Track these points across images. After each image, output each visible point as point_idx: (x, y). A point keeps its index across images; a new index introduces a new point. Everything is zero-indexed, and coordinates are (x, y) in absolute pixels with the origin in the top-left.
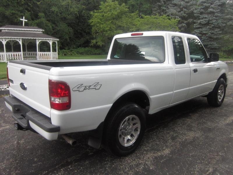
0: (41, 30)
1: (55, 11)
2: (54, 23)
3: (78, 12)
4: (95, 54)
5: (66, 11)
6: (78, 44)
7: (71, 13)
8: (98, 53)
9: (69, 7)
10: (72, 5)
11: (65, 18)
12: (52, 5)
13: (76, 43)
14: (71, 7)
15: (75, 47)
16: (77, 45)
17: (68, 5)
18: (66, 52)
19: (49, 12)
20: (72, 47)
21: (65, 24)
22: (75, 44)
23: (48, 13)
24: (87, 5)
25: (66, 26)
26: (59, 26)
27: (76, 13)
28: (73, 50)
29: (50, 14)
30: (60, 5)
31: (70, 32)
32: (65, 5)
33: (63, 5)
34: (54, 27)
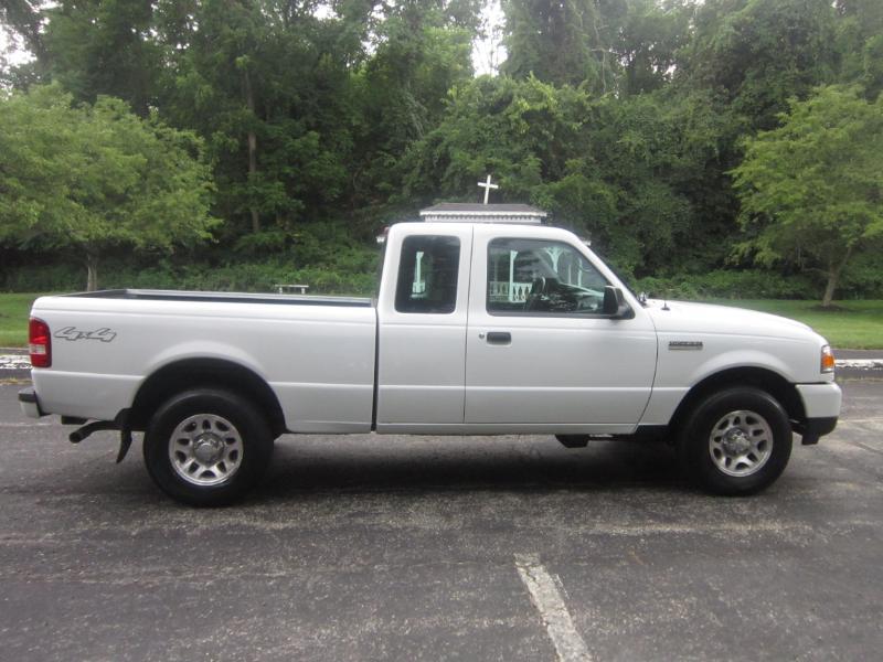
0: (535, 214)
1: (631, 144)
2: (627, 187)
3: (720, 139)
4: (778, 296)
5: (673, 140)
6: (712, 256)
7: (691, 148)
8: (789, 291)
9: (684, 127)
10: (696, 119)
11: (667, 166)
12: (627, 128)
13: (704, 255)
14: (693, 127)
15: (696, 267)
16: (710, 261)
17: (685, 121)
18: (657, 286)
19: (615, 151)
20: (684, 268)
21: (665, 185)
22: (698, 257)
23: (610, 154)
24: (761, 112)
25: (667, 195)
26: (641, 196)
27: (708, 144)
28: (684, 280)
29: (618, 155)
30: (652, 123)
31: (679, 216)
32: (671, 121)
33: (666, 121)
34: (626, 199)
